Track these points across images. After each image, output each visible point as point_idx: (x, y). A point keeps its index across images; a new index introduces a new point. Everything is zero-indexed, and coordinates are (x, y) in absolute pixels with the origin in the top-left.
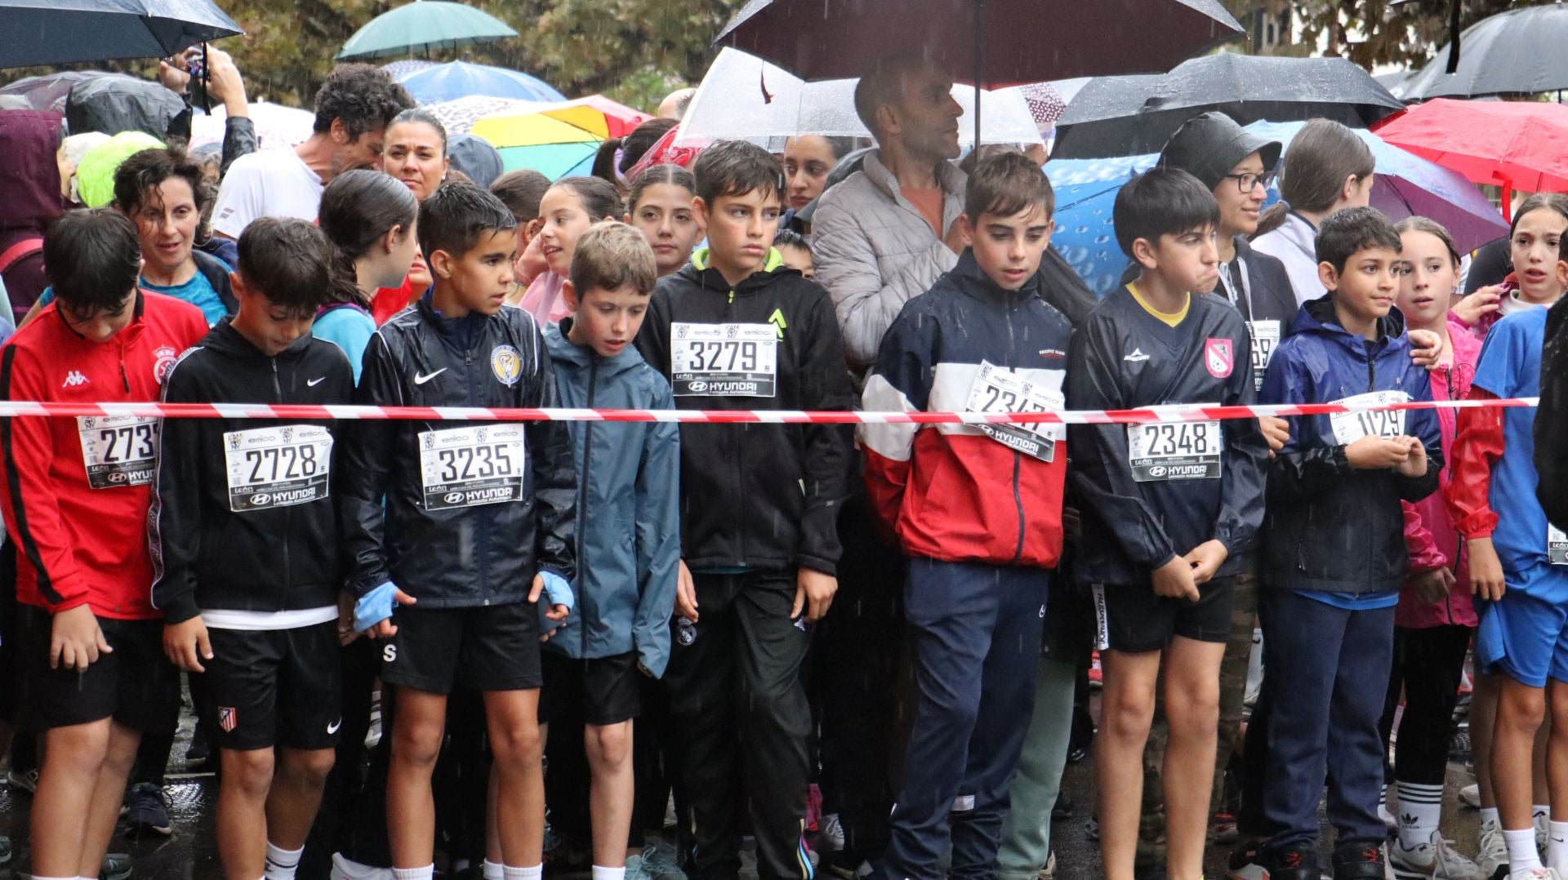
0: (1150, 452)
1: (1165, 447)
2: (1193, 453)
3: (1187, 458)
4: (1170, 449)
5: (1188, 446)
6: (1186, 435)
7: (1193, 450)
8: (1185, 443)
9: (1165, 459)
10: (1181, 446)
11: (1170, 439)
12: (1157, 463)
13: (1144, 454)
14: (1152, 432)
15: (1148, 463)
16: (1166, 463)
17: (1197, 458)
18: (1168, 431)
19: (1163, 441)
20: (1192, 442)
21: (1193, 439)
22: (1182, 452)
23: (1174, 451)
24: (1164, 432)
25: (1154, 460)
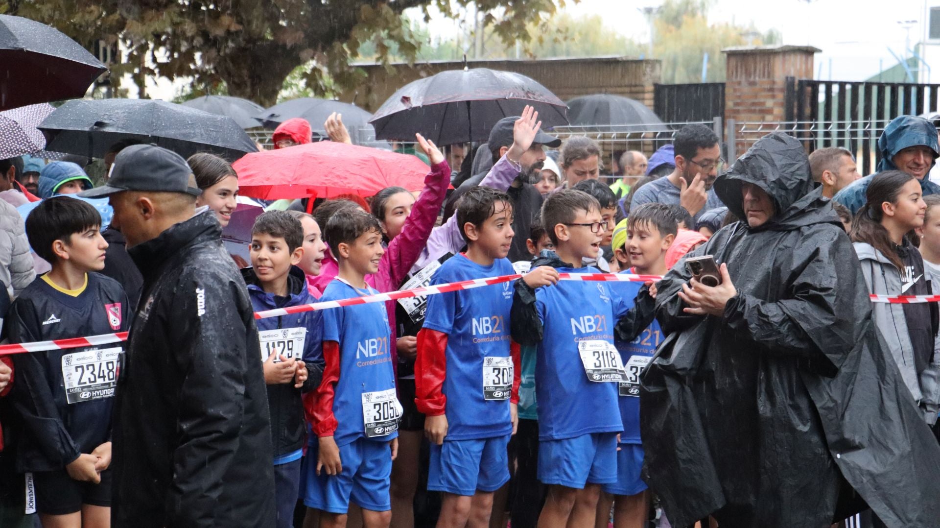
0: (80, 383)
1: (89, 379)
2: (107, 381)
3: (103, 385)
4: (92, 379)
5: (104, 377)
6: (102, 369)
7: (107, 379)
8: (101, 375)
9: (90, 386)
10: (99, 377)
11: (92, 373)
12: (84, 389)
13: (75, 385)
14: (80, 370)
15: (79, 390)
16: (91, 389)
17: (109, 384)
18: (91, 368)
19: (87, 375)
20: (106, 374)
21: (106, 372)
22: (100, 381)
23: (95, 381)
24: (88, 369)
25: (82, 388)
